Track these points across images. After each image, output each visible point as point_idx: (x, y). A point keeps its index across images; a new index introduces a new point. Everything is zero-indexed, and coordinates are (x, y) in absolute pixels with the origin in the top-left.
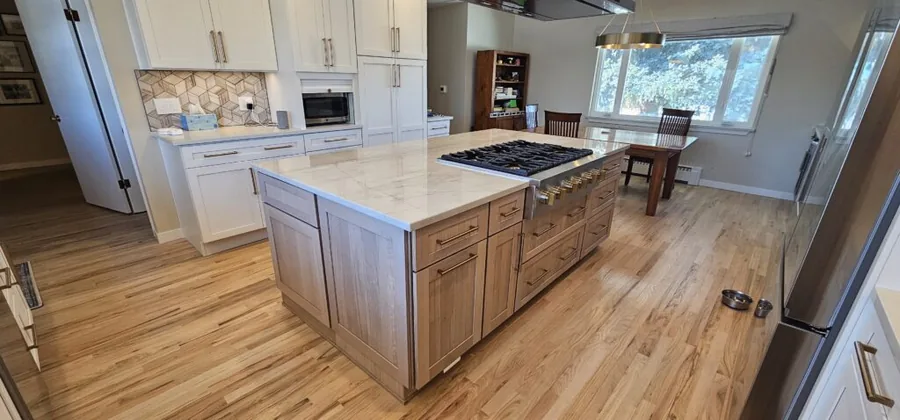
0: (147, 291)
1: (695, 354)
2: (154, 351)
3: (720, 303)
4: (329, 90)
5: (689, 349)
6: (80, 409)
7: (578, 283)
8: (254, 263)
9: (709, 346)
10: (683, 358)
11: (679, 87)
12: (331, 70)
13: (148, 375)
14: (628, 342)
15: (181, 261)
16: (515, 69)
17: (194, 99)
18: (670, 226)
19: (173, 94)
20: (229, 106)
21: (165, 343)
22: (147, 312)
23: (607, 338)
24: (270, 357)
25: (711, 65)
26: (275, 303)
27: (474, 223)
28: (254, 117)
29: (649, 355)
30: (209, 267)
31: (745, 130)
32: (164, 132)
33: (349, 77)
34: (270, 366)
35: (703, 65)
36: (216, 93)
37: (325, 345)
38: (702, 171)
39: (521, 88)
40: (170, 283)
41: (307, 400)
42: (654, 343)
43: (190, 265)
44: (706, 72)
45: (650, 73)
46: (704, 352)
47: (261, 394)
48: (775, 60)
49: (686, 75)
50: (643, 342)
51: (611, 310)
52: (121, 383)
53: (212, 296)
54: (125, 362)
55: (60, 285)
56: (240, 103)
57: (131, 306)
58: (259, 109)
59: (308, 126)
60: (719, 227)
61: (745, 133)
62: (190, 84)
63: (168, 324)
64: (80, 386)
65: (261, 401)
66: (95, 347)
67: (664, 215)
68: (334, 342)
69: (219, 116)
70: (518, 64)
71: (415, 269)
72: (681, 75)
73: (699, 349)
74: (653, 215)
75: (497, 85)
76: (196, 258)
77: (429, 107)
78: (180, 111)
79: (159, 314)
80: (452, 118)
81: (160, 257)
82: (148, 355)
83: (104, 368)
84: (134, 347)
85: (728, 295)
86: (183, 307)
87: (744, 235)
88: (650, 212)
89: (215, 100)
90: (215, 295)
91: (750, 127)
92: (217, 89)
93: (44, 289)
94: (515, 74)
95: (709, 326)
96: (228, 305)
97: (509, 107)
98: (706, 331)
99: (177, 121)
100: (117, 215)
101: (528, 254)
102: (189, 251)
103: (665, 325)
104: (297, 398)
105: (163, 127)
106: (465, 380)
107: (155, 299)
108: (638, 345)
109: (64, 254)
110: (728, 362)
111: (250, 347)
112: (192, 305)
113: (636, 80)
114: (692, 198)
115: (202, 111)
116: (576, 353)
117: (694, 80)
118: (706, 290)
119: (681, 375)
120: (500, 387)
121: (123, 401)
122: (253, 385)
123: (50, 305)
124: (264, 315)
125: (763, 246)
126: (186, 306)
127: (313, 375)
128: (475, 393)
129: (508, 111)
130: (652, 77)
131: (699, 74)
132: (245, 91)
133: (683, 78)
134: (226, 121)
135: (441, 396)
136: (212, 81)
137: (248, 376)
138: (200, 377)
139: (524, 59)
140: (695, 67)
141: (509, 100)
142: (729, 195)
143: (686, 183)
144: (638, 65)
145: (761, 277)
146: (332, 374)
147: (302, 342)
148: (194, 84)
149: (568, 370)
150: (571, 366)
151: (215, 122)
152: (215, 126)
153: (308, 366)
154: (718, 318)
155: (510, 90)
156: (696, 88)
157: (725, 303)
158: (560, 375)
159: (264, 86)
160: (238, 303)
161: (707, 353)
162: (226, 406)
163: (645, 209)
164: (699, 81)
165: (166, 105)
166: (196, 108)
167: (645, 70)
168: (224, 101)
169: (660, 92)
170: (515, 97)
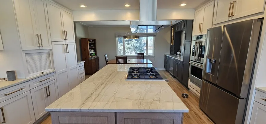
12: (41, 48)
16: (92, 44)
33: (48, 51)
39: (95, 50)
70: (93, 42)
75: (89, 49)
80: (84, 62)
91: (153, 56)
94: (92, 45)
97: (93, 55)
117: (131, 45)
129: (93, 57)
133: (128, 45)
139: (94, 41)
140: (130, 42)
141: (93, 53)
155: (93, 50)
170: (94, 52)
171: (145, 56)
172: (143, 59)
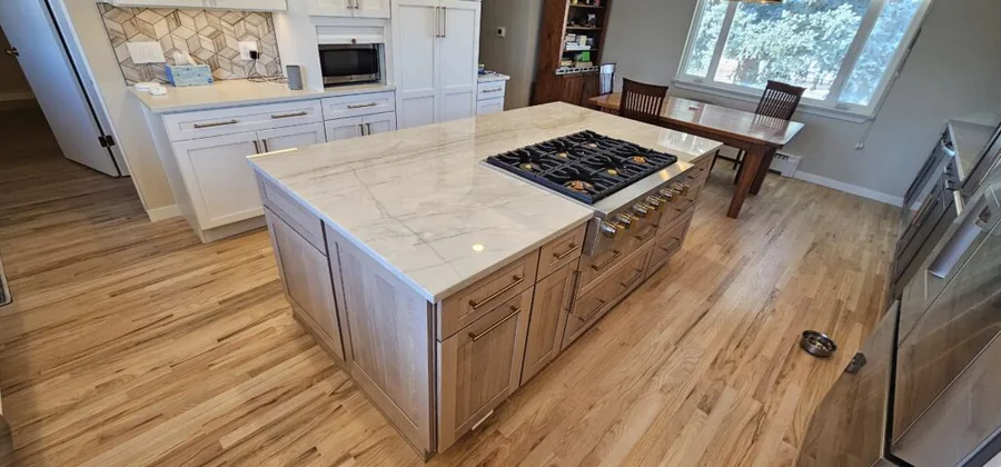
0: (135, 288)
1: (762, 412)
2: (140, 372)
3: (797, 345)
4: (354, 41)
5: (756, 406)
6: (54, 445)
7: (638, 307)
8: (262, 257)
9: (778, 404)
10: (748, 418)
11: (790, 43)
12: (356, 13)
13: (133, 405)
14: (687, 394)
15: (175, 248)
16: (592, 11)
17: (179, 44)
18: (753, 233)
19: (151, 36)
20: (226, 53)
21: (154, 362)
22: (134, 318)
23: (664, 386)
24: (276, 389)
25: (834, 17)
26: (284, 315)
27: (519, 272)
28: (260, 69)
29: (708, 412)
30: (208, 260)
31: (861, 117)
32: (143, 87)
33: (379, 23)
34: (274, 401)
35: (825, 16)
36: (209, 37)
37: (340, 376)
38: (801, 161)
39: (597, 37)
40: (163, 279)
41: (315, 449)
42: (717, 395)
43: (187, 255)
44: (827, 25)
45: (757, 22)
46: (771, 411)
47: (262, 438)
48: (919, 31)
49: (801, 28)
50: (703, 393)
51: (672, 348)
52: (101, 414)
53: (211, 300)
54: (106, 385)
55: (31, 274)
56: (242, 51)
57: (115, 310)
58: (265, 59)
59: (326, 86)
60: (812, 237)
61: (862, 121)
62: (173, 24)
63: (159, 336)
64: (55, 416)
65: (261, 448)
66: (74, 363)
67: (748, 217)
68: (348, 373)
69: (214, 67)
70: (597, 4)
71: (439, 337)
72: (794, 27)
73: (766, 408)
74: (735, 217)
75: (568, 31)
76: (193, 245)
77: (480, 61)
78: (164, 61)
79: (147, 322)
80: (508, 78)
81: (153, 240)
82: (134, 377)
83: (82, 392)
84: (116, 366)
85: (809, 337)
86: (178, 313)
87: (837, 252)
88: (733, 213)
89: (208, 45)
90: (214, 300)
91: (869, 113)
92: (210, 30)
93: (13, 279)
94: (592, 17)
95: (782, 376)
96: (231, 314)
97: (580, 61)
98: (777, 383)
99: (160, 73)
100: (99, 177)
101: (583, 289)
102: (185, 236)
103: (732, 373)
104: (304, 446)
105: (143, 80)
106: (497, 433)
107: (145, 300)
108: (698, 397)
109: (37, 230)
110: (797, 428)
111: (253, 373)
112: (187, 311)
113: (739, 28)
114: (784, 195)
115: (191, 60)
116: (626, 405)
117: (810, 35)
118: (784, 327)
119: (742, 442)
120: (536, 444)
121: (103, 439)
122: (253, 426)
123: (20, 302)
124: (272, 330)
125: (858, 270)
126: (181, 311)
127: (324, 416)
128: (507, 450)
129: (579, 66)
130: (759, 27)
131: (818, 28)
132: (247, 33)
133: (796, 31)
134: (224, 74)
135: (467, 453)
136: (202, 21)
137: (249, 413)
138: (192, 412)
140: (815, 18)
141: (580, 52)
142: (827, 194)
143: (779, 173)
144: (743, 10)
145: (850, 311)
146: (344, 417)
147: (312, 371)
148: (179, 23)
149: (615, 428)
150: (619, 422)
151: (210, 75)
152: (210, 81)
153: (319, 403)
154: (793, 366)
155: (583, 39)
156: (810, 46)
157: (804, 346)
158: (605, 432)
159: (272, 28)
160: (241, 313)
161: (775, 412)
162: (222, 452)
163: (727, 208)
164: (816, 38)
165: (144, 51)
166: (182, 57)
167: (753, 16)
168: (220, 47)
169: (766, 47)
170: (589, 48)
171: (803, 106)
172: (788, 118)
